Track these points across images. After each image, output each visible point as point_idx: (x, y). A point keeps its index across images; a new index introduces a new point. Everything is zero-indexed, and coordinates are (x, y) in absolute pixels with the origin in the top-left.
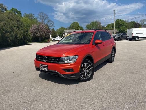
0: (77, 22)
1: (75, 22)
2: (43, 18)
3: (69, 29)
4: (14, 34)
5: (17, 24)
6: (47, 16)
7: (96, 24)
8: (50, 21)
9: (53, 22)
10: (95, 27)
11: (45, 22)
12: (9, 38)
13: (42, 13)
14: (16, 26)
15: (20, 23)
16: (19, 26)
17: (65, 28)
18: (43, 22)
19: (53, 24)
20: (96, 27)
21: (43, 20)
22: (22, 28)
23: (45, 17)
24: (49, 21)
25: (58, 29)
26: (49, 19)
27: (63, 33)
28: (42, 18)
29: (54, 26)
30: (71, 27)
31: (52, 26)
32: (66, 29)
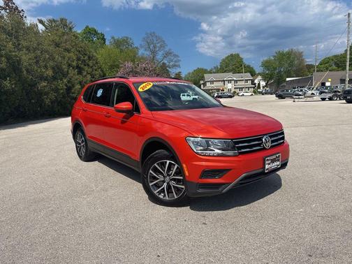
0: (238, 55)
1: (232, 55)
2: (155, 47)
3: (217, 72)
4: (62, 84)
5: (78, 59)
6: (164, 41)
7: (289, 58)
8: (170, 53)
9: (176, 56)
10: (286, 65)
11: (159, 56)
12: (47, 94)
13: (153, 34)
14: (74, 64)
16: (82, 66)
17: (206, 70)
19: (176, 61)
20: (291, 65)
21: (154, 53)
22: (90, 70)
23: (158, 45)
24: (168, 54)
25: (189, 73)
26: (167, 49)
27: (202, 82)
28: (151, 47)
29: (179, 66)
30: (221, 66)
31: (174, 66)
32: (210, 72)
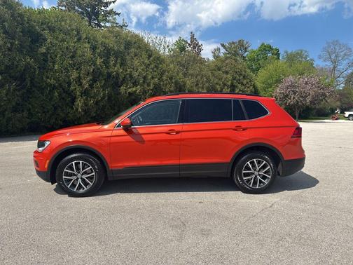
15: (242, 77)
18: (335, 67)
